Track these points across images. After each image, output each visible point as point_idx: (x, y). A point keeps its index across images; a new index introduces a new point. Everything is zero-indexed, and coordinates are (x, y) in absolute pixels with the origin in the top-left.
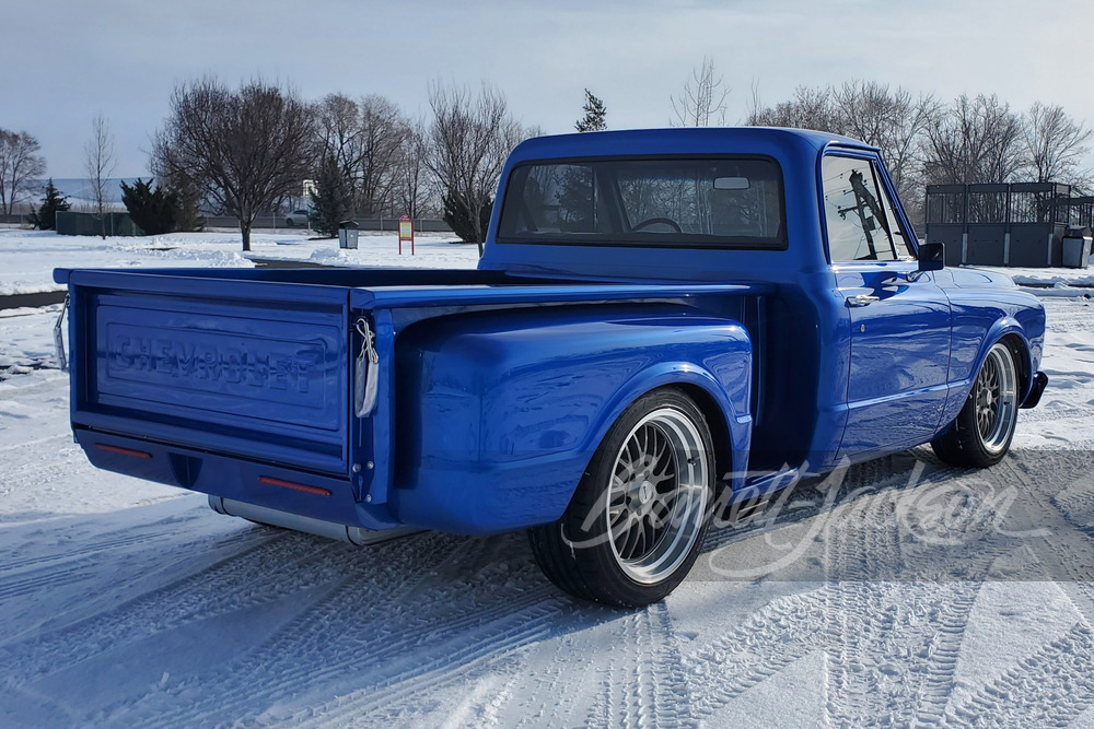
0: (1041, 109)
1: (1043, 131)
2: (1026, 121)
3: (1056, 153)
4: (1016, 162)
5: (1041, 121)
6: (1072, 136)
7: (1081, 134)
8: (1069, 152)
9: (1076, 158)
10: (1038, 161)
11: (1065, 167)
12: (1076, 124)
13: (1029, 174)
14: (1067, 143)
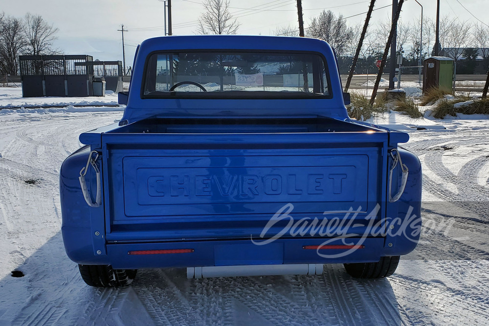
0: (31, 16)
1: (33, 28)
2: (23, 22)
3: (41, 39)
4: (22, 43)
5: (32, 23)
6: (48, 31)
7: (53, 30)
8: (47, 39)
9: (51, 42)
10: (33, 43)
11: (46, 46)
12: (50, 25)
13: (29, 49)
14: (46, 34)
